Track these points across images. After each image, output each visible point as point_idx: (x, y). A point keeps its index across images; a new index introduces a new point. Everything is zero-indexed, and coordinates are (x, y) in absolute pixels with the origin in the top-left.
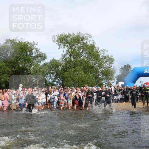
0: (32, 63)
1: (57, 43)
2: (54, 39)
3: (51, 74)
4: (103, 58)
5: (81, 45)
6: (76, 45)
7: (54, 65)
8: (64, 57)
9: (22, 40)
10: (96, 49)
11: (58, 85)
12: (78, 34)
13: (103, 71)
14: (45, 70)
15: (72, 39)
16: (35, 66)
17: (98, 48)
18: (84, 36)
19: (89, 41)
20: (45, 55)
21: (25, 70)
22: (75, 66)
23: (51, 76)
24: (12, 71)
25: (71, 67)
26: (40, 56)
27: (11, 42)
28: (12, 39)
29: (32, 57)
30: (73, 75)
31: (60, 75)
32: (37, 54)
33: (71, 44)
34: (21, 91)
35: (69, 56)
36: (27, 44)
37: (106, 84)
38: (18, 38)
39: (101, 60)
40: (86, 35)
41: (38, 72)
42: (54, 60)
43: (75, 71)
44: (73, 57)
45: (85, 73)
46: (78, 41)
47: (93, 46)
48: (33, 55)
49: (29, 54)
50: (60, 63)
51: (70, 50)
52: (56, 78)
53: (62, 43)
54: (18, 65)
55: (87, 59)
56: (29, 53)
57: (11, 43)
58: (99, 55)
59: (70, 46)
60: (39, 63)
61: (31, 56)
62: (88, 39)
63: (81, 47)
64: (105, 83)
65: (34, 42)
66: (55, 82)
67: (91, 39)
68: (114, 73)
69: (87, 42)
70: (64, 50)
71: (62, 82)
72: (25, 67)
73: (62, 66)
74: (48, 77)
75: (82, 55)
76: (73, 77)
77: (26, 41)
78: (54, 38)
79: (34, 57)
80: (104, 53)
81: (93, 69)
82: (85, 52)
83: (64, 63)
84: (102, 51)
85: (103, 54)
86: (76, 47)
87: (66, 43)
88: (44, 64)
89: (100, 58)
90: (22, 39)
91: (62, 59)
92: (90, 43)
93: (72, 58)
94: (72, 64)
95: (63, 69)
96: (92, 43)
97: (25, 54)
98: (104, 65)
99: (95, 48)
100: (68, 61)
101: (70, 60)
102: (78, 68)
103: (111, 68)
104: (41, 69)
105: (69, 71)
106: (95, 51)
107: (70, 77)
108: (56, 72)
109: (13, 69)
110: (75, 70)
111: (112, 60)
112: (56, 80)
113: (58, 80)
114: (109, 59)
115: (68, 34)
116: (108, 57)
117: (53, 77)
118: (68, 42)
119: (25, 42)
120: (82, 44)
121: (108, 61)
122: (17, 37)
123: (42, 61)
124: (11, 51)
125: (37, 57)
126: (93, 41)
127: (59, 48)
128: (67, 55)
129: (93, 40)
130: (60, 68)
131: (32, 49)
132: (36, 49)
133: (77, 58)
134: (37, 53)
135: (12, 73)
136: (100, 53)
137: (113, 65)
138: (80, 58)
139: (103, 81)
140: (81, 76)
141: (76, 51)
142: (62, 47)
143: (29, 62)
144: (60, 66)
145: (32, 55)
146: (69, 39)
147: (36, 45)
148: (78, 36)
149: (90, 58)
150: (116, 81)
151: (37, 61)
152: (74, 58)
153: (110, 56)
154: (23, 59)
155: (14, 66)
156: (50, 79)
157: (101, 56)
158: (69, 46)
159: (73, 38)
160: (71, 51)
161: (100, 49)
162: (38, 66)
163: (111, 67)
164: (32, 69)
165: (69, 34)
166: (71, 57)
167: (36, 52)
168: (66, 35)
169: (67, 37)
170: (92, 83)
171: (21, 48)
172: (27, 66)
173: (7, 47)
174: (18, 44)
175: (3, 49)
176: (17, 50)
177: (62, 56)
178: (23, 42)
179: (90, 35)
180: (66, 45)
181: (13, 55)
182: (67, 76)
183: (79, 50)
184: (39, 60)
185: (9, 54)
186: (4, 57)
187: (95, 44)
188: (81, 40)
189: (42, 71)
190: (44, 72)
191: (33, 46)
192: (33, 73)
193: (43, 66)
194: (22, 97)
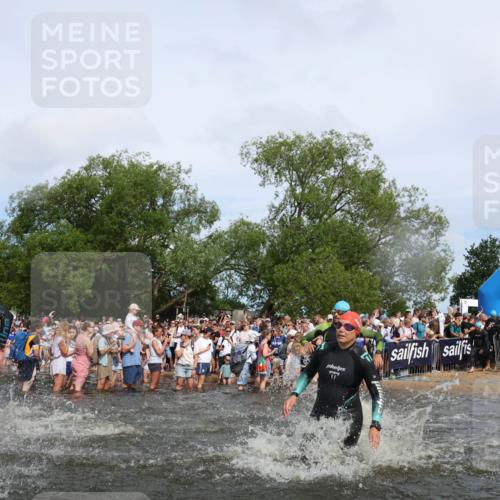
0: (168, 234)
1: (255, 165)
2: (245, 155)
3: (232, 271)
4: (409, 218)
5: (337, 174)
6: (320, 173)
7: (244, 240)
8: (277, 213)
9: (140, 158)
10: (387, 184)
11: (252, 306)
12: (327, 136)
13: (407, 259)
14: (213, 258)
15: (308, 152)
16: (179, 243)
17: (393, 182)
18: (347, 142)
19: (365, 160)
20: (213, 207)
22: (312, 245)
23: (230, 276)
25: (299, 245)
26: (197, 211)
27: (103, 164)
28: (106, 154)
29: (171, 215)
30: (307, 272)
31: (263, 276)
32: (186, 203)
33: (302, 170)
34: (131, 327)
35: (293, 209)
36: (156, 171)
37: (415, 304)
38: (126, 152)
39: (403, 223)
40: (354, 141)
41: (190, 262)
42: (243, 222)
43: (312, 260)
44: (308, 213)
45: (346, 269)
46: (326, 162)
47: (376, 178)
48: (176, 208)
49: (163, 205)
50: (264, 233)
51: (299, 190)
52: (246, 284)
53: (273, 168)
54: (126, 240)
55: (356, 222)
56: (160, 202)
57: (105, 168)
58: (394, 207)
59: (299, 176)
60: (193, 235)
61: (168, 212)
62: (362, 152)
63: (334, 181)
64: (412, 302)
65: (179, 163)
67: (370, 154)
68: (444, 269)
69: (356, 163)
70: (279, 189)
71: (266, 297)
72: (148, 247)
73: (268, 243)
74: (222, 280)
75: (338, 207)
76: (304, 279)
77: (154, 161)
78: (245, 150)
79: (178, 213)
80: (413, 198)
81: (374, 254)
82: (348, 196)
83: (276, 235)
84: (406, 194)
85: (410, 201)
86: (318, 181)
87: (287, 168)
88: (210, 237)
89: (399, 217)
90: (140, 153)
91: (271, 220)
92: (366, 166)
93: (305, 218)
94: (303, 239)
95: (272, 254)
96: (374, 167)
97: (149, 203)
98: (413, 239)
99: (384, 183)
100: (290, 228)
101: (296, 224)
102: (324, 250)
103: (438, 249)
104: (200, 252)
105: (293, 261)
106: (382, 192)
107: (296, 281)
108: (248, 263)
110: (314, 257)
111: (441, 224)
112: (248, 289)
113: (256, 290)
114: (432, 219)
115: (292, 138)
116: (428, 214)
117: (237, 279)
118: (291, 164)
119: (151, 166)
120: (339, 168)
121: (426, 228)
122: (124, 149)
123: (205, 227)
124: (103, 194)
125: (186, 213)
126: (378, 158)
127: (263, 184)
128: (288, 207)
129: (376, 157)
130: (264, 251)
131: (172, 189)
132: (185, 187)
133: (320, 217)
134: (188, 200)
136: (398, 200)
137: (442, 240)
138: (330, 216)
139: (405, 296)
140: (333, 277)
141: (318, 195)
142: (273, 180)
143: (159, 230)
144: (264, 243)
145: (170, 208)
146: (296, 153)
147: (187, 173)
148: (328, 142)
149: (364, 218)
150: (452, 294)
151: (189, 225)
152: (311, 218)
153: (432, 209)
154: (141, 220)
155: (112, 242)
156: (227, 288)
157: (402, 209)
158: (295, 177)
159: (310, 150)
160: (302, 193)
161: (400, 186)
162: (189, 243)
163: (434, 248)
164: (171, 255)
165: (298, 137)
166: (299, 215)
167: (184, 197)
168: (285, 141)
169: (289, 146)
170: (370, 302)
171: (136, 185)
172: (153, 244)
173: (90, 181)
174: (126, 172)
175: (77, 188)
176: (123, 189)
177: (271, 211)
178: (144, 163)
179: (368, 140)
180: (287, 173)
181: (109, 208)
182: (285, 276)
183: (330, 190)
184: (194, 224)
185: (97, 204)
186: (79, 213)
187: (383, 168)
188: (337, 158)
189: (202, 260)
190: (207, 264)
191: (174, 178)
192: (174, 265)
193: (205, 245)
194: (134, 347)
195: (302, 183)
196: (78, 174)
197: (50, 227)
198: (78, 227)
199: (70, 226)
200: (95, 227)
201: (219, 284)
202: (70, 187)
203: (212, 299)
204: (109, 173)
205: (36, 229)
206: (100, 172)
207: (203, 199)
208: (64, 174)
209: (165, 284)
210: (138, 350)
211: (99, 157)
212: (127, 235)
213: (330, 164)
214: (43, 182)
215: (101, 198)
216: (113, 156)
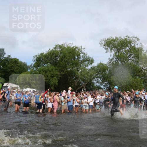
0: (79, 67)
1: (104, 47)
2: (101, 43)
5: (129, 49)
6: (123, 48)
7: (101, 69)
8: (111, 61)
11: (104, 88)
14: (93, 74)
16: (82, 70)
18: (132, 39)
20: (92, 59)
21: (73, 74)
22: (122, 70)
23: (98, 79)
24: (61, 75)
25: (118, 70)
28: (60, 44)
29: (80, 61)
30: (121, 78)
31: (107, 79)
32: (84, 58)
33: (118, 48)
35: (116, 59)
36: (75, 49)
38: (66, 43)
40: (134, 39)
41: (86, 75)
42: (101, 64)
43: (122, 75)
44: (120, 61)
45: (133, 77)
46: (125, 45)
48: (81, 59)
49: (77, 59)
50: (107, 67)
51: (117, 54)
53: (109, 47)
54: (67, 69)
55: (135, 63)
56: (76, 58)
57: (60, 48)
59: (117, 50)
60: (86, 67)
61: (79, 61)
62: (136, 42)
63: (128, 51)
65: (81, 46)
66: (103, 86)
67: (139, 42)
69: (135, 46)
70: (111, 54)
71: (109, 86)
72: (73, 71)
73: (109, 70)
74: (95, 81)
75: (129, 59)
76: (120, 80)
77: (74, 45)
78: (101, 42)
79: (82, 61)
81: (141, 73)
82: (133, 55)
83: (111, 67)
86: (123, 51)
88: (92, 68)
90: (70, 44)
91: (109, 63)
92: (138, 46)
93: (120, 62)
95: (110, 73)
96: (140, 46)
97: (73, 58)
100: (115, 65)
102: (126, 72)
104: (89, 72)
105: (116, 75)
108: (103, 75)
109: (62, 73)
112: (103, 83)
113: (105, 84)
115: (115, 38)
117: (100, 80)
118: (115, 46)
119: (73, 47)
120: (129, 47)
123: (90, 65)
124: (60, 55)
125: (84, 61)
126: (141, 44)
127: (106, 52)
128: (114, 59)
130: (107, 72)
131: (80, 54)
132: (84, 53)
133: (124, 62)
134: (85, 57)
135: (61, 77)
138: (127, 61)
140: (129, 80)
141: (123, 55)
142: (110, 51)
143: (76, 66)
144: (107, 70)
145: (79, 60)
146: (116, 43)
147: (84, 49)
148: (126, 39)
149: (137, 62)
151: (85, 64)
152: (121, 62)
154: (71, 63)
155: (63, 69)
156: (97, 83)
158: (116, 50)
159: (120, 42)
160: (119, 55)
162: (85, 70)
164: (80, 73)
165: (116, 38)
166: (118, 61)
167: (83, 56)
168: (113, 39)
169: (114, 41)
171: (69, 53)
172: (75, 70)
173: (56, 52)
174: (66, 49)
175: (52, 54)
176: (66, 54)
177: (109, 60)
178: (71, 46)
179: (138, 38)
180: (114, 48)
181: (62, 60)
182: (114, 79)
183: (127, 54)
184: (87, 64)
185: (58, 58)
186: (53, 61)
188: (129, 44)
189: (89, 75)
190: (91, 76)
191: (80, 51)
192: (81, 76)
193: (90, 70)
195: (118, 52)
196: (53, 50)
197: (45, 65)
198: (53, 65)
199: (51, 65)
200: (58, 65)
202: (50, 53)
203: (93, 86)
204: (61, 49)
205: (41, 66)
206: (59, 49)
207: (89, 57)
208: (48, 50)
209: (78, 82)
211: (58, 45)
212: (67, 67)
213: (127, 46)
214: (43, 52)
215: (60, 57)
216: (62, 44)
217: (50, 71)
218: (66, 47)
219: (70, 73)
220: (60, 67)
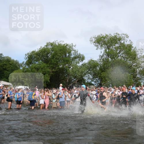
0: (70, 64)
1: (94, 44)
2: (91, 41)
3: (89, 74)
5: (118, 46)
6: (114, 45)
7: (92, 65)
8: (102, 57)
9: (61, 43)
10: (134, 48)
11: (95, 84)
12: (115, 35)
13: (141, 70)
14: (84, 71)
16: (74, 67)
17: (136, 47)
18: (121, 36)
19: (127, 41)
20: (83, 56)
21: (64, 71)
22: (112, 66)
23: (89, 76)
24: (53, 72)
25: (108, 67)
26: (78, 57)
27: (51, 44)
28: (52, 42)
29: (71, 59)
31: (98, 75)
32: (75, 55)
33: (108, 45)
36: (66, 46)
38: (57, 41)
40: (123, 36)
41: (77, 72)
42: (92, 60)
44: (110, 57)
45: (123, 73)
47: (130, 46)
48: (72, 56)
49: (68, 56)
50: (98, 63)
51: (108, 51)
52: (94, 78)
53: (100, 44)
54: (59, 66)
55: (125, 59)
56: (68, 55)
57: (51, 46)
58: (136, 55)
59: (107, 46)
60: (77, 64)
61: (70, 58)
62: (125, 39)
63: (118, 48)
64: (143, 83)
65: (72, 44)
66: (93, 82)
67: (128, 39)
69: (124, 42)
70: (102, 50)
71: (99, 82)
72: (65, 68)
73: (99, 66)
74: (86, 77)
75: (119, 55)
76: (110, 76)
77: (65, 43)
78: (91, 40)
79: (73, 58)
81: (131, 69)
82: (122, 52)
83: (101, 64)
86: (113, 48)
88: (82, 64)
90: (61, 41)
91: (100, 60)
92: (127, 43)
93: (110, 59)
94: (110, 64)
95: (101, 69)
96: (129, 43)
97: (64, 55)
101: (107, 61)
102: (116, 68)
104: (80, 69)
105: (107, 71)
106: (132, 50)
107: (108, 77)
108: (94, 72)
109: (53, 70)
110: (113, 70)
113: (96, 80)
115: (105, 35)
117: (91, 77)
118: (105, 43)
119: (64, 45)
120: (119, 44)
123: (81, 62)
124: (51, 53)
125: (75, 58)
127: (97, 49)
128: (105, 55)
129: (130, 40)
130: (98, 68)
131: (71, 51)
132: (74, 50)
133: (114, 58)
134: (76, 54)
135: (52, 74)
136: (137, 53)
138: (117, 58)
139: (141, 81)
140: (119, 76)
141: (113, 52)
142: (100, 48)
143: (68, 63)
144: (98, 66)
145: (70, 57)
146: (106, 40)
147: (75, 46)
148: (115, 36)
149: (127, 58)
151: (76, 61)
152: (112, 59)
154: (62, 60)
155: (55, 67)
156: (88, 79)
158: (106, 47)
159: (110, 39)
160: (109, 52)
162: (76, 66)
164: (71, 70)
165: (106, 35)
166: (108, 58)
167: (74, 53)
168: (103, 36)
169: (104, 38)
170: (130, 83)
171: (60, 50)
172: (66, 67)
173: (47, 50)
174: (58, 46)
175: (44, 52)
176: (57, 51)
177: (100, 57)
178: (62, 44)
179: (127, 35)
180: (104, 45)
181: (53, 57)
182: (105, 75)
183: (117, 51)
184: (78, 61)
185: (50, 56)
186: (45, 59)
187: (132, 43)
188: (118, 41)
189: (81, 71)
190: (82, 72)
191: (71, 48)
192: (72, 73)
193: (81, 67)
194: (62, 96)
195: (108, 49)
196: (44, 47)
197: (37, 63)
198: (45, 62)
199: (43, 62)
200: (49, 62)
201: (86, 78)
202: (42, 51)
203: (84, 82)
204: (53, 47)
205: (33, 63)
206: (50, 47)
207: (80, 54)
208: (40, 48)
209: (70, 78)
210: (64, 97)
211: (49, 42)
212: (59, 65)
213: (116, 43)
214: (34, 50)
215: (51, 54)
216: (54, 42)
217: (42, 69)
218: (57, 45)
219: (61, 70)
220: (52, 64)
